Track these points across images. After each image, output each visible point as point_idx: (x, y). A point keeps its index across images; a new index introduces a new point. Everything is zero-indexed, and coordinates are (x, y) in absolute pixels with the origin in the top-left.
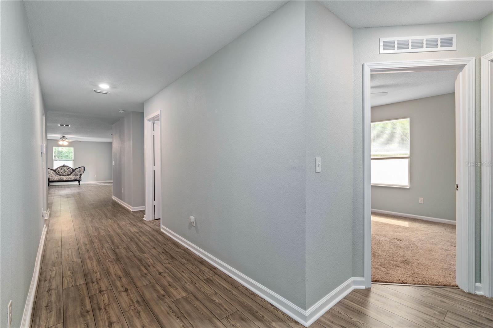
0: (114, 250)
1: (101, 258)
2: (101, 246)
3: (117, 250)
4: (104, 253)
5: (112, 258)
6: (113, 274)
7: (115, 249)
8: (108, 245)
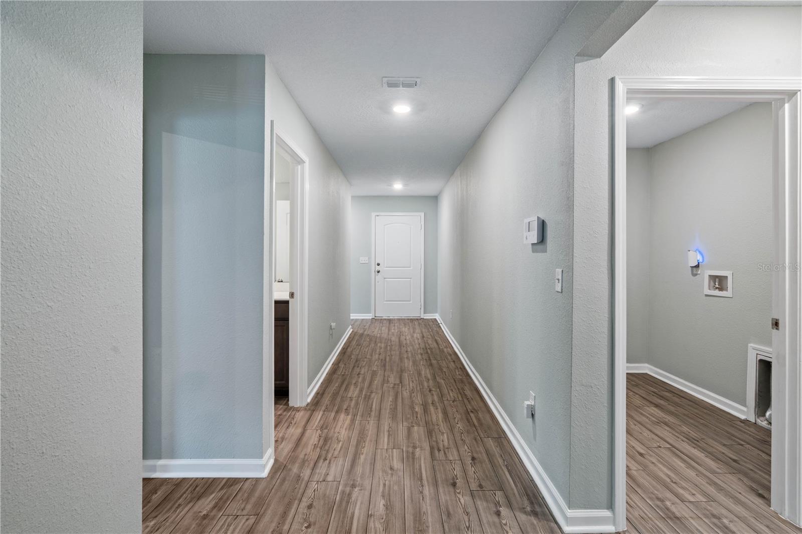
0: (401, 383)
1: (417, 376)
2: (413, 395)
3: (398, 382)
4: (413, 381)
5: (406, 374)
6: (411, 361)
7: (398, 385)
8: (405, 393)
